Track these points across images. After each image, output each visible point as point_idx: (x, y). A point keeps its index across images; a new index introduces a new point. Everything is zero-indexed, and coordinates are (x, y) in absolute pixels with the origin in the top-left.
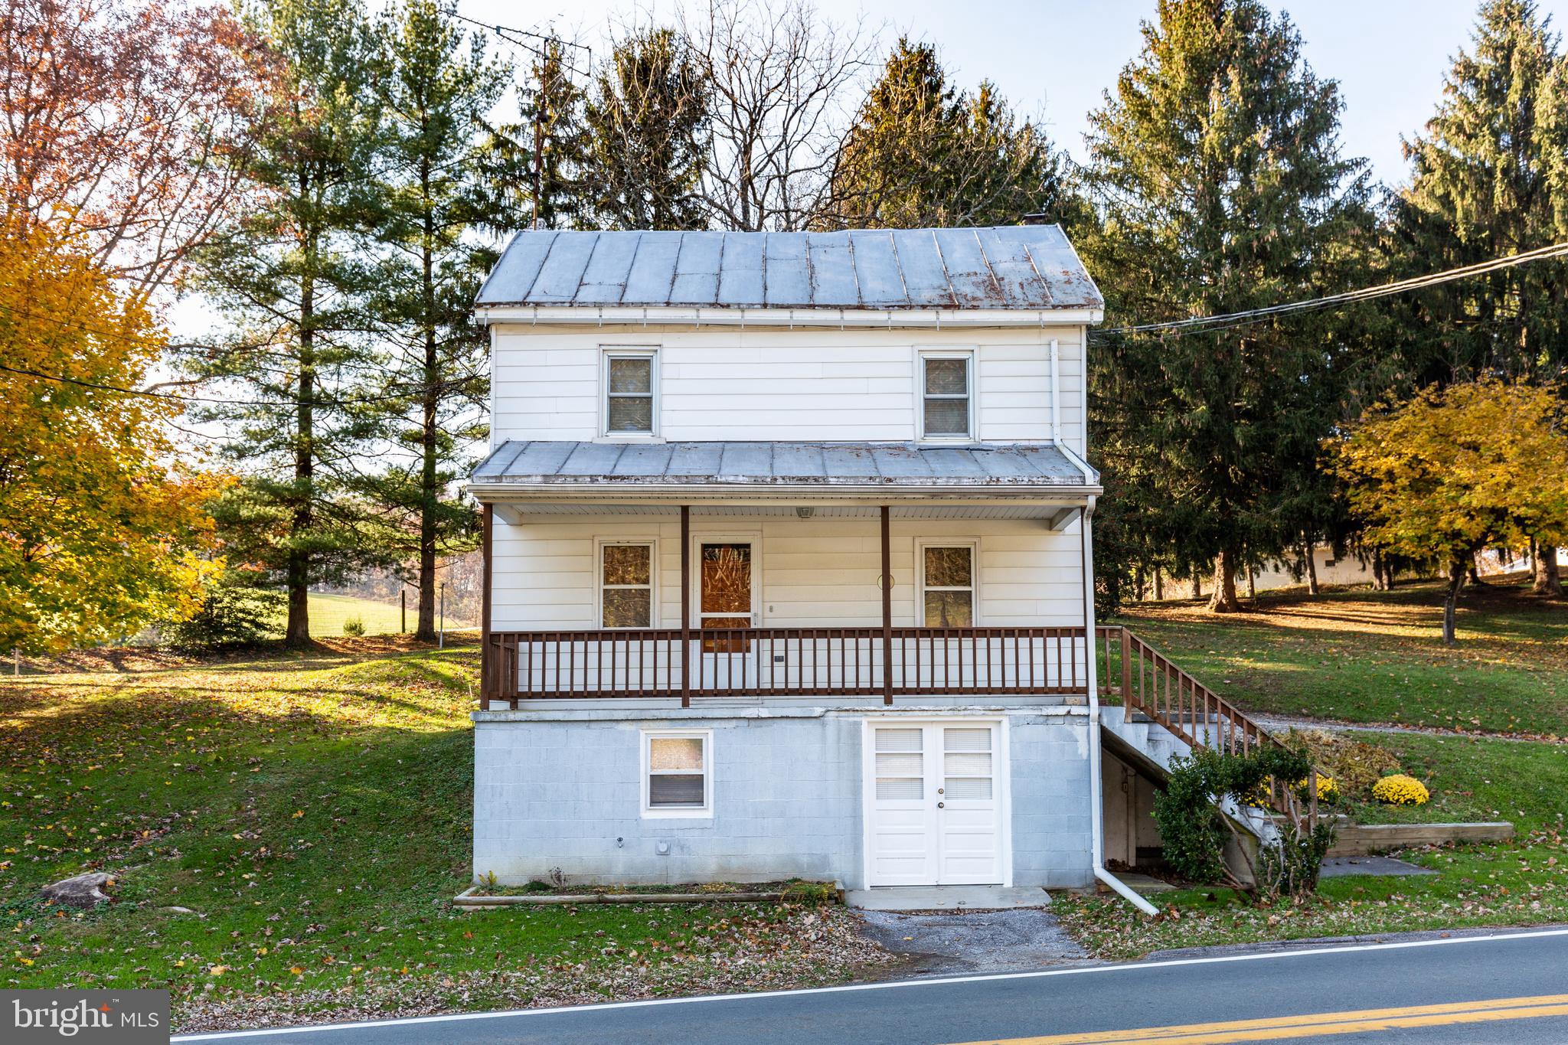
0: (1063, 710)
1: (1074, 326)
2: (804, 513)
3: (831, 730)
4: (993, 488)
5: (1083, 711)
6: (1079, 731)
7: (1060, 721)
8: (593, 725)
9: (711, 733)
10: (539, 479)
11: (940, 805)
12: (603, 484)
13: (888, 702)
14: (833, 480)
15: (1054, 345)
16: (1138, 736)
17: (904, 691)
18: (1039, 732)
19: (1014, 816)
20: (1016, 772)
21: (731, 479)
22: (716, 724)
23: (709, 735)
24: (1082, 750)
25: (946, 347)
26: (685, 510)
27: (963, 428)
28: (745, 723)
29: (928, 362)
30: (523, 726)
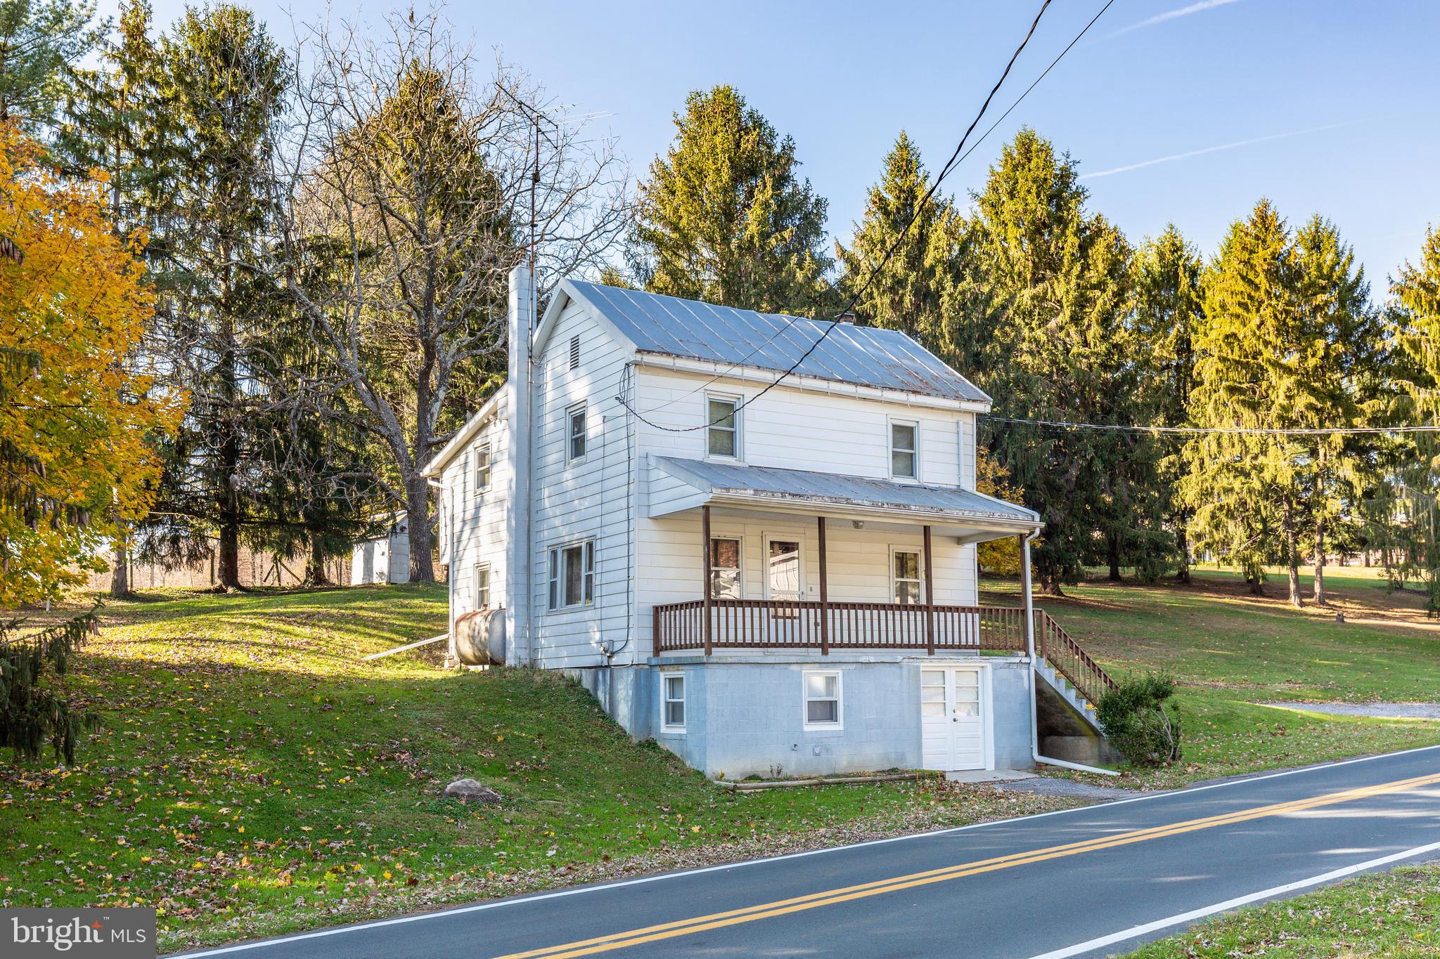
0: (1017, 660)
1: (966, 412)
2: (856, 524)
3: (905, 671)
4: (991, 520)
5: (1026, 660)
6: (1024, 672)
7: (1015, 666)
8: (776, 666)
9: (841, 673)
10: (752, 492)
11: (955, 720)
12: (788, 499)
13: (931, 653)
14: (913, 507)
15: (961, 423)
16: (1050, 676)
17: (939, 647)
18: (1004, 673)
19: (995, 725)
20: (996, 698)
21: (860, 502)
22: (844, 667)
23: (838, 672)
24: (1026, 685)
25: (905, 417)
26: (821, 521)
27: (912, 474)
28: (859, 665)
29: (894, 426)
30: (735, 666)
